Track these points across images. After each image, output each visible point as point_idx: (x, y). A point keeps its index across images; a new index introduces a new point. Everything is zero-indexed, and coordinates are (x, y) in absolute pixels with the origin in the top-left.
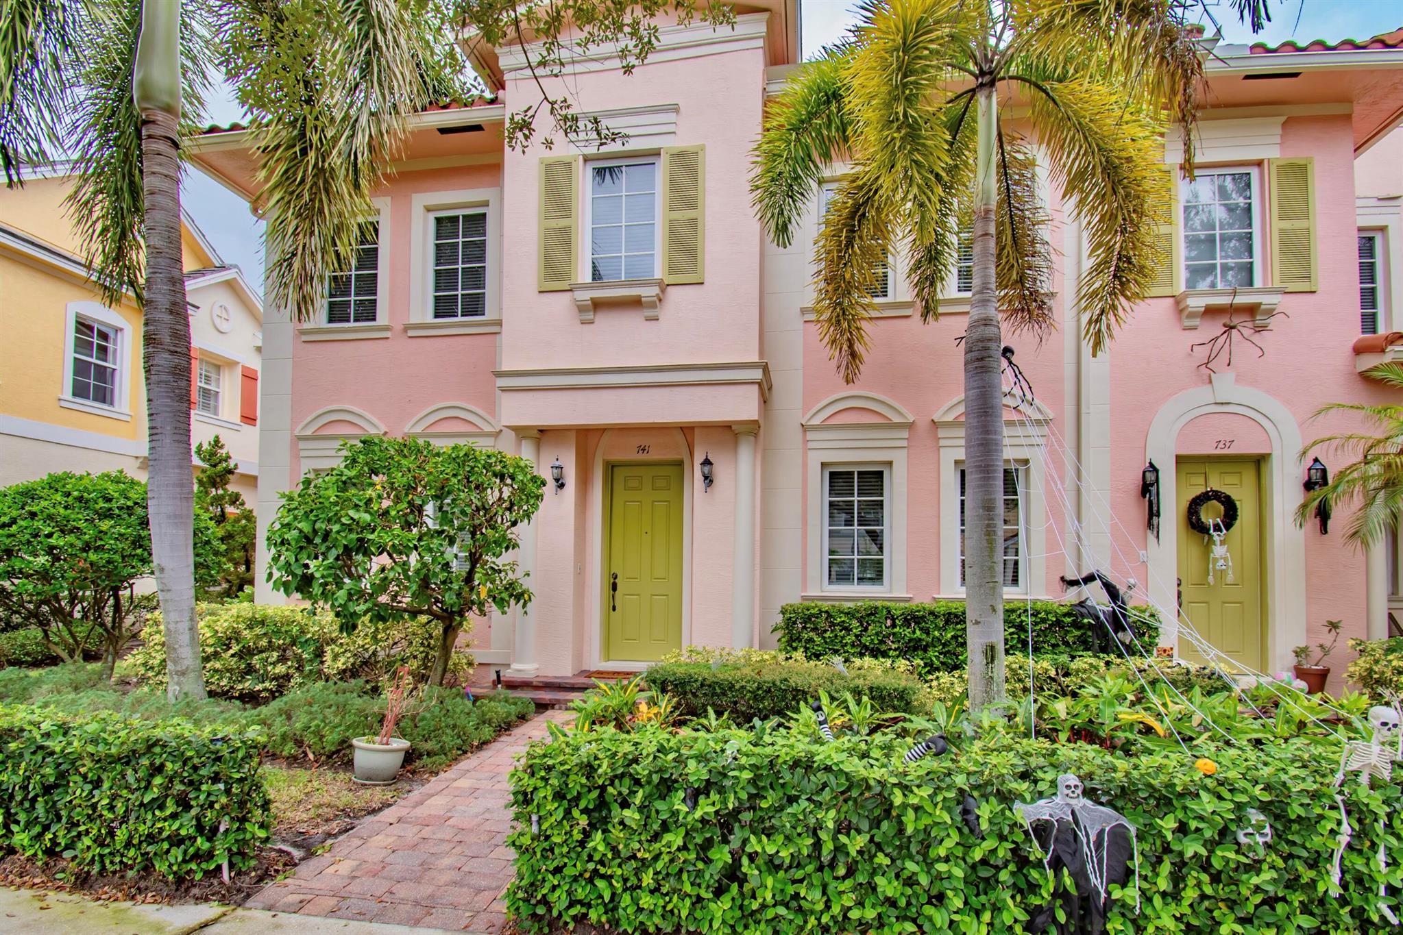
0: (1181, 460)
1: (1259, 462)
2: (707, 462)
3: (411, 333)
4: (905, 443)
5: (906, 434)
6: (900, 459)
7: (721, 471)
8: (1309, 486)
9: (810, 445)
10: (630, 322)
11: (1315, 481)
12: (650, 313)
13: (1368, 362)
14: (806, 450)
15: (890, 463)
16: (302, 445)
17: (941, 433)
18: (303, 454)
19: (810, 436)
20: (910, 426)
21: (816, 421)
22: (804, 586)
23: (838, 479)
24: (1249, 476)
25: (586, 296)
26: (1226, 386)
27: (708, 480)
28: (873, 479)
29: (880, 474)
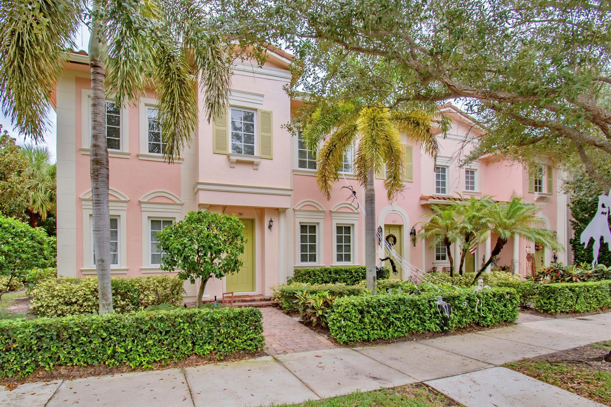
0: (386, 225)
1: (400, 227)
2: (271, 221)
3: (140, 158)
4: (323, 217)
5: (323, 214)
6: (321, 222)
7: (275, 225)
8: (411, 234)
9: (296, 216)
10: (248, 169)
11: (413, 233)
12: (255, 167)
13: (424, 202)
14: (295, 218)
15: (318, 223)
16: (83, 203)
17: (333, 215)
18: (84, 207)
19: (296, 213)
20: (323, 212)
21: (298, 208)
22: (295, 263)
23: (303, 228)
24: (398, 231)
25: (234, 158)
26: (395, 206)
27: (270, 227)
28: (313, 228)
29: (315, 227)
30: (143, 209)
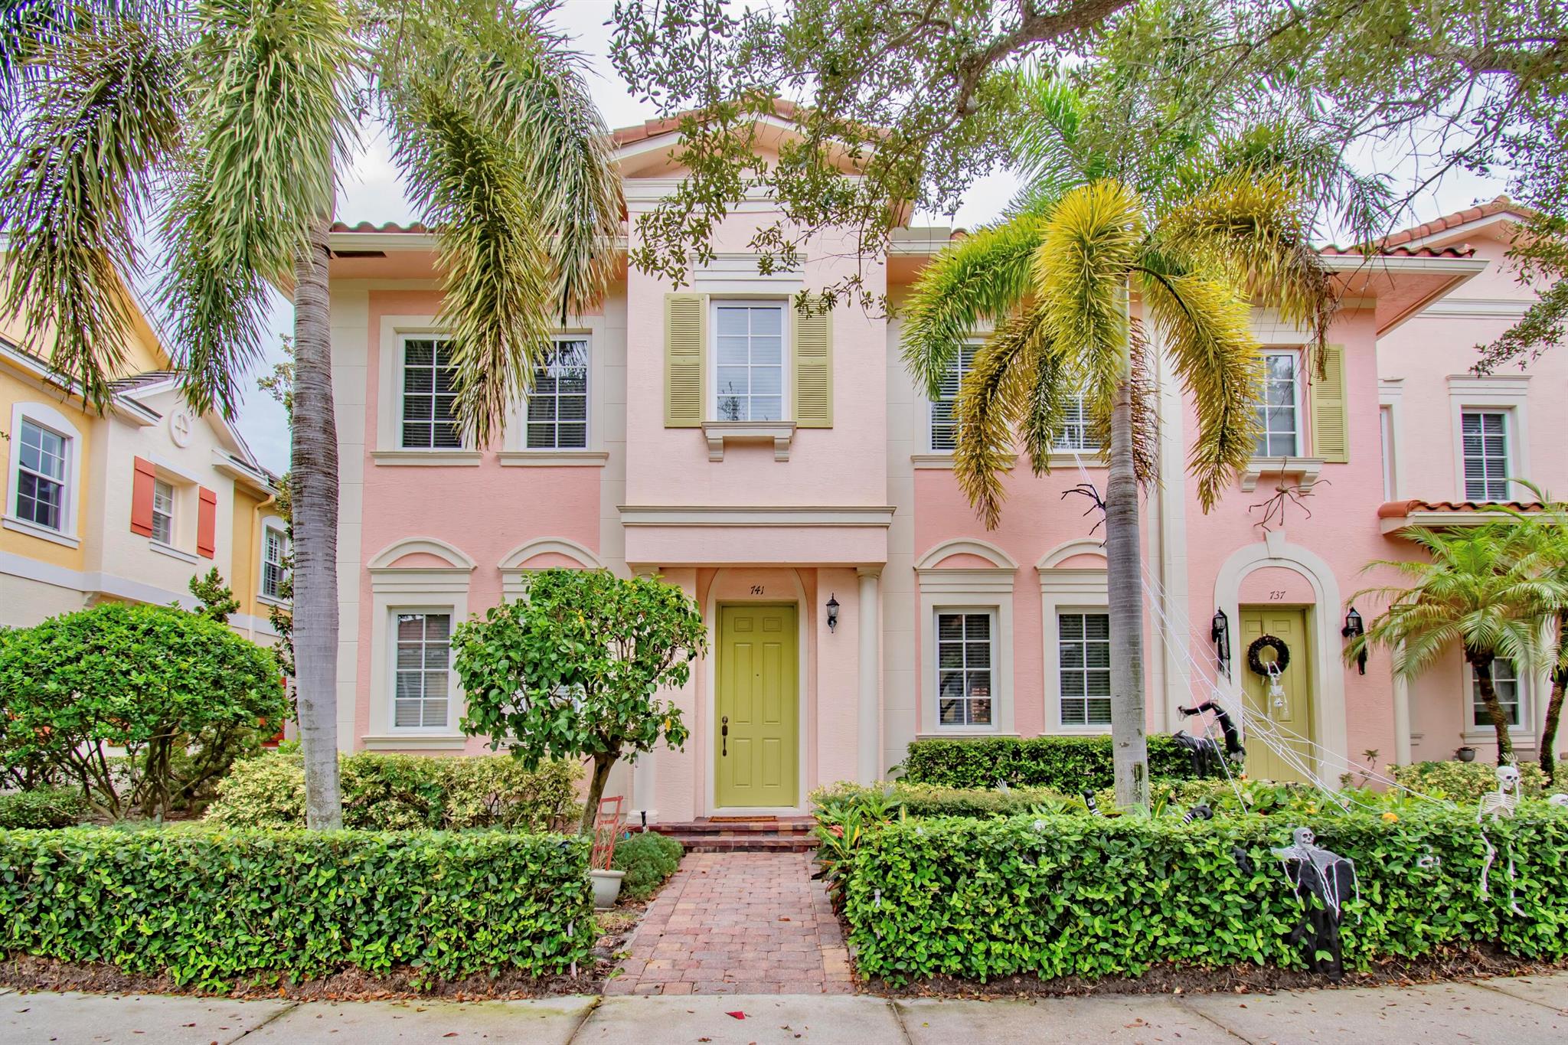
0: (1244, 609)
1: (1304, 611)
2: (833, 603)
3: (504, 462)
4: (1010, 589)
5: (1011, 580)
6: (1006, 603)
7: (845, 613)
8: (1346, 632)
9: (923, 588)
10: (759, 463)
11: (1352, 629)
12: (779, 454)
13: (1392, 525)
14: (918, 594)
15: (996, 608)
16: (375, 579)
17: (1043, 579)
18: (376, 589)
19: (923, 579)
20: (1014, 572)
21: (928, 566)
22: (919, 727)
23: (947, 622)
24: (1296, 623)
25: (717, 435)
26: (1279, 543)
27: (832, 620)
28: (980, 623)
29: (986, 618)
30: (506, 588)
